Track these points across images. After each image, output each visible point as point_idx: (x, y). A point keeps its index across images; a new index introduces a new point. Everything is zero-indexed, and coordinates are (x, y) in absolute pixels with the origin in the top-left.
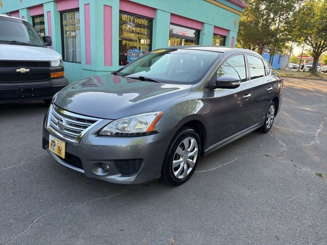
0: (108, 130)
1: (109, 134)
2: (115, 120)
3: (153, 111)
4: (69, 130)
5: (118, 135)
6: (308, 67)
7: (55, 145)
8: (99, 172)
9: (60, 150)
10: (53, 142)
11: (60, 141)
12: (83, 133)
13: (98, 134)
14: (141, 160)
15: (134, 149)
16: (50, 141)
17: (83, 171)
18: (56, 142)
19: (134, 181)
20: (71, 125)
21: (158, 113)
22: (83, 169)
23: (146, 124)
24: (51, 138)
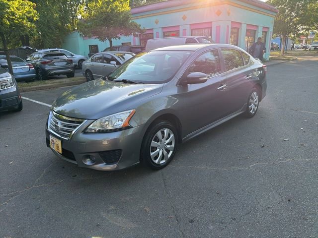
0: (93, 128)
1: (93, 131)
2: (96, 119)
3: (127, 110)
4: (64, 131)
5: (100, 132)
6: (313, 46)
7: (54, 144)
8: (88, 162)
9: (58, 147)
10: (53, 141)
11: (57, 140)
12: (73, 132)
13: (85, 132)
14: (120, 150)
15: (115, 141)
16: (51, 140)
17: (75, 163)
18: (55, 141)
19: (116, 168)
20: (65, 126)
21: (131, 111)
22: (76, 161)
23: (122, 120)
24: (51, 138)
